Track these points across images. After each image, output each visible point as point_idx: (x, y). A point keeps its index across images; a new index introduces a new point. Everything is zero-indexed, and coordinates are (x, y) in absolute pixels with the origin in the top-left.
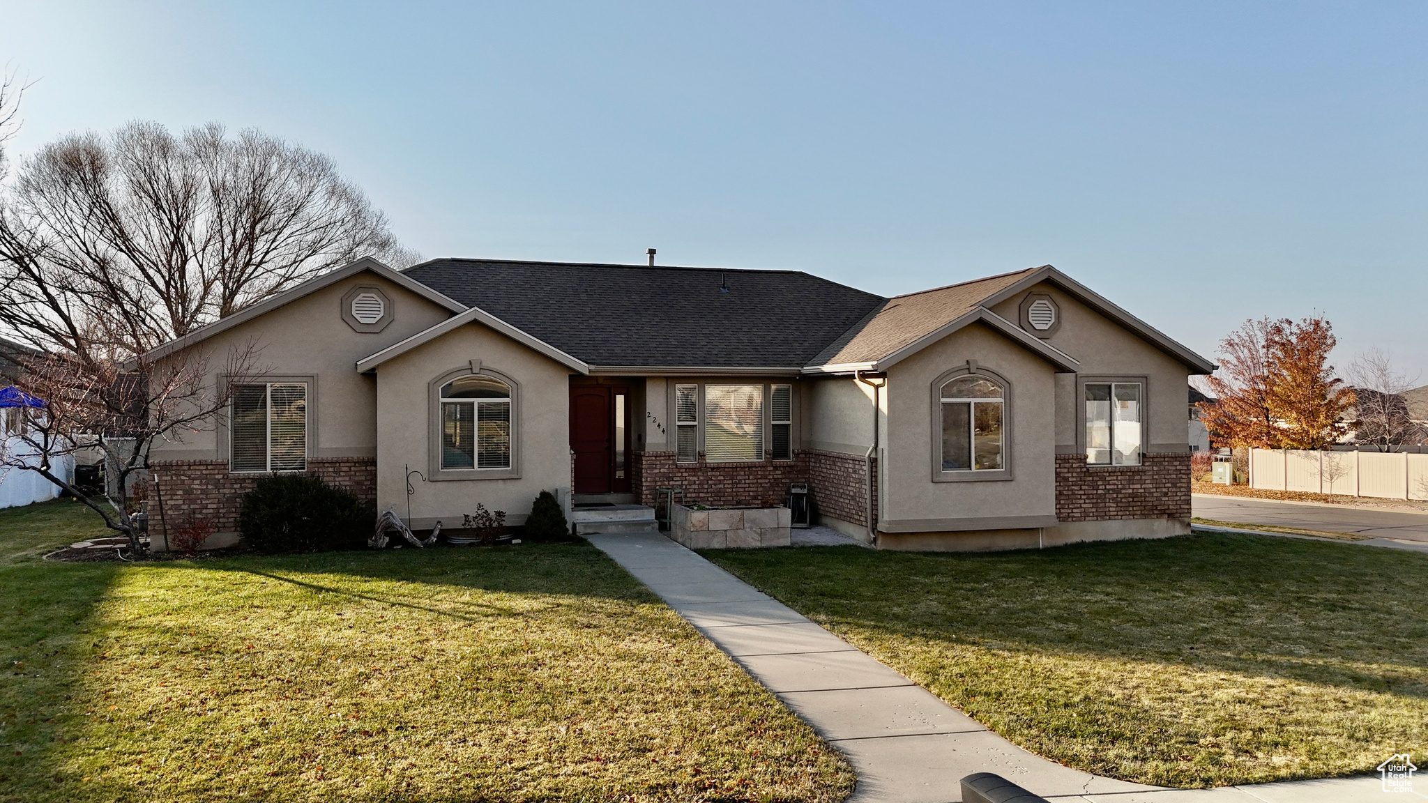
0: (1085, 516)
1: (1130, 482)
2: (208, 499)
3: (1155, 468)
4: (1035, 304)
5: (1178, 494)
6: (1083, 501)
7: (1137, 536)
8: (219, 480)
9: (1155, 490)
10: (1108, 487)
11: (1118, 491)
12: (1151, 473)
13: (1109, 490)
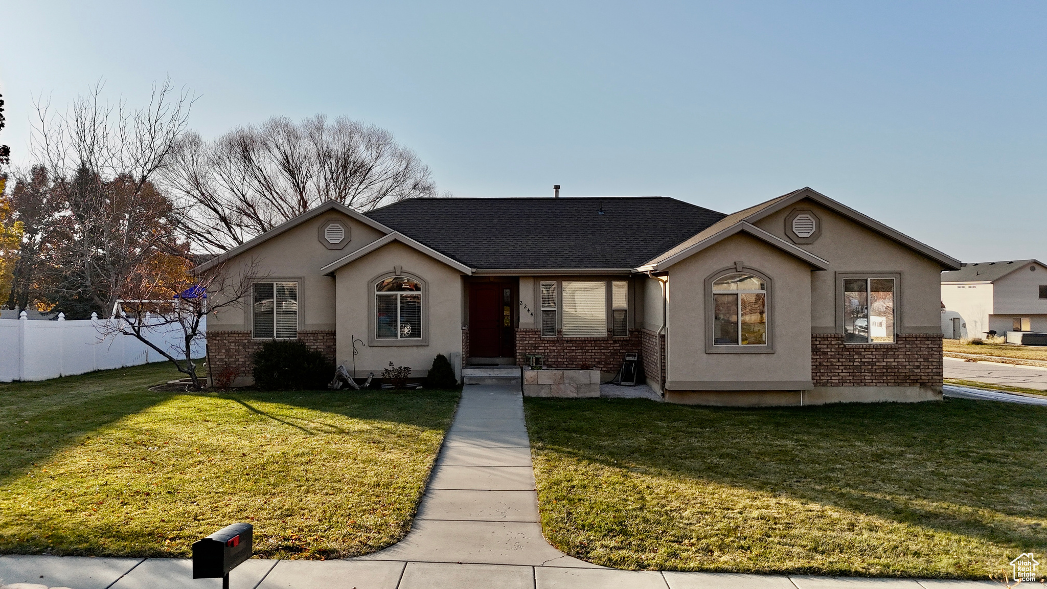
0: (842, 382)
1: (885, 356)
2: (239, 355)
3: (908, 346)
4: (798, 218)
5: (930, 367)
6: (841, 371)
7: (891, 400)
8: (245, 343)
9: (907, 363)
10: (863, 360)
11: (872, 364)
12: (904, 350)
13: (864, 362)
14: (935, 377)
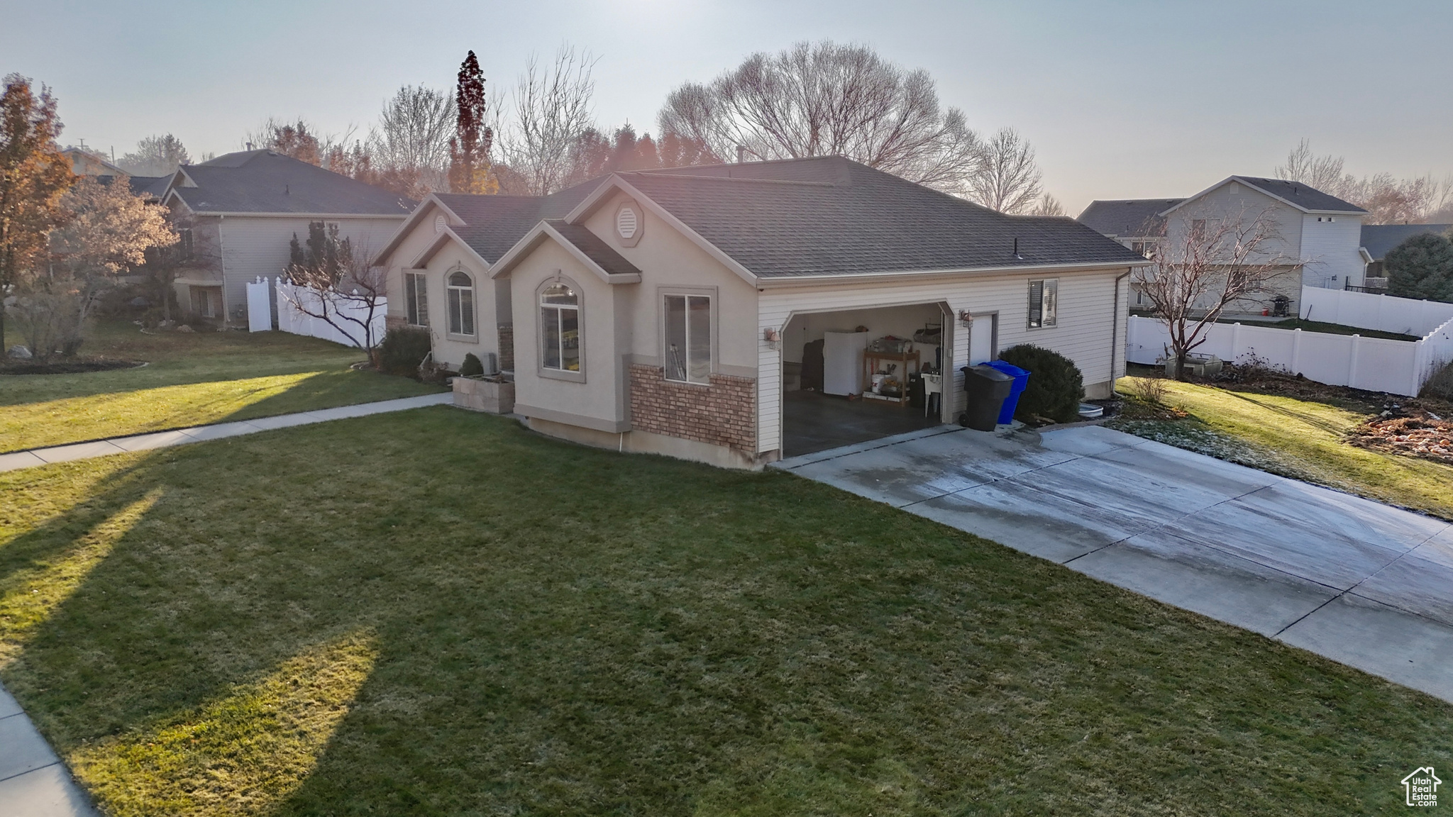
0: (659, 430)
1: (697, 402)
3: (718, 391)
4: (622, 213)
5: (739, 423)
7: (703, 460)
14: (744, 438)
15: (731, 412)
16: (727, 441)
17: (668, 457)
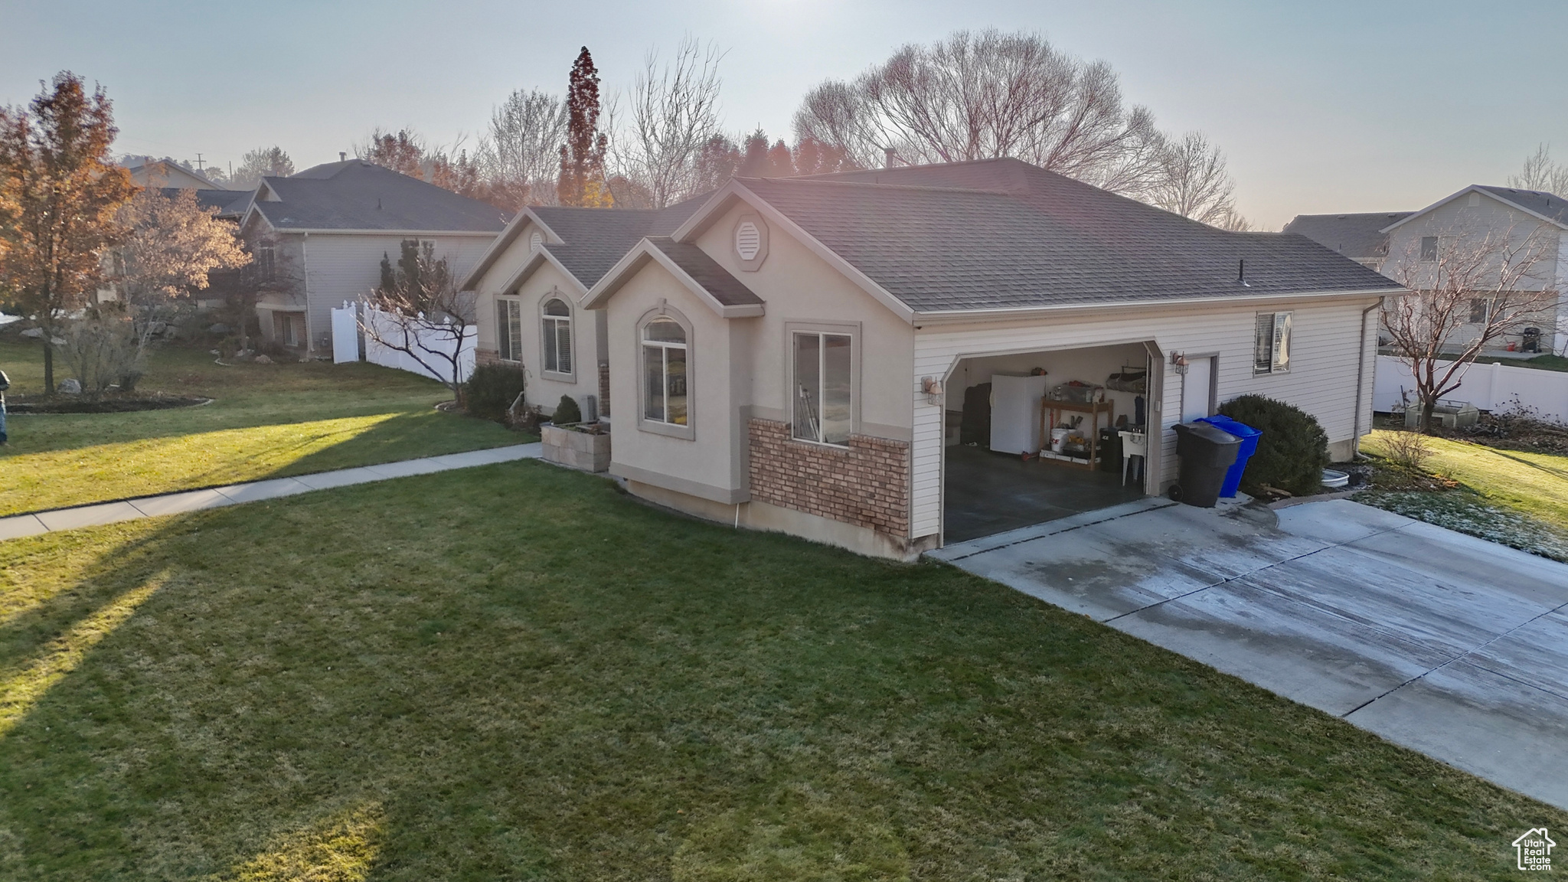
0: (785, 502)
1: (832, 469)
3: (860, 457)
4: (742, 228)
5: (888, 499)
7: (840, 544)
9: (859, 487)
14: (894, 519)
15: (876, 484)
16: (870, 522)
17: (794, 537)
